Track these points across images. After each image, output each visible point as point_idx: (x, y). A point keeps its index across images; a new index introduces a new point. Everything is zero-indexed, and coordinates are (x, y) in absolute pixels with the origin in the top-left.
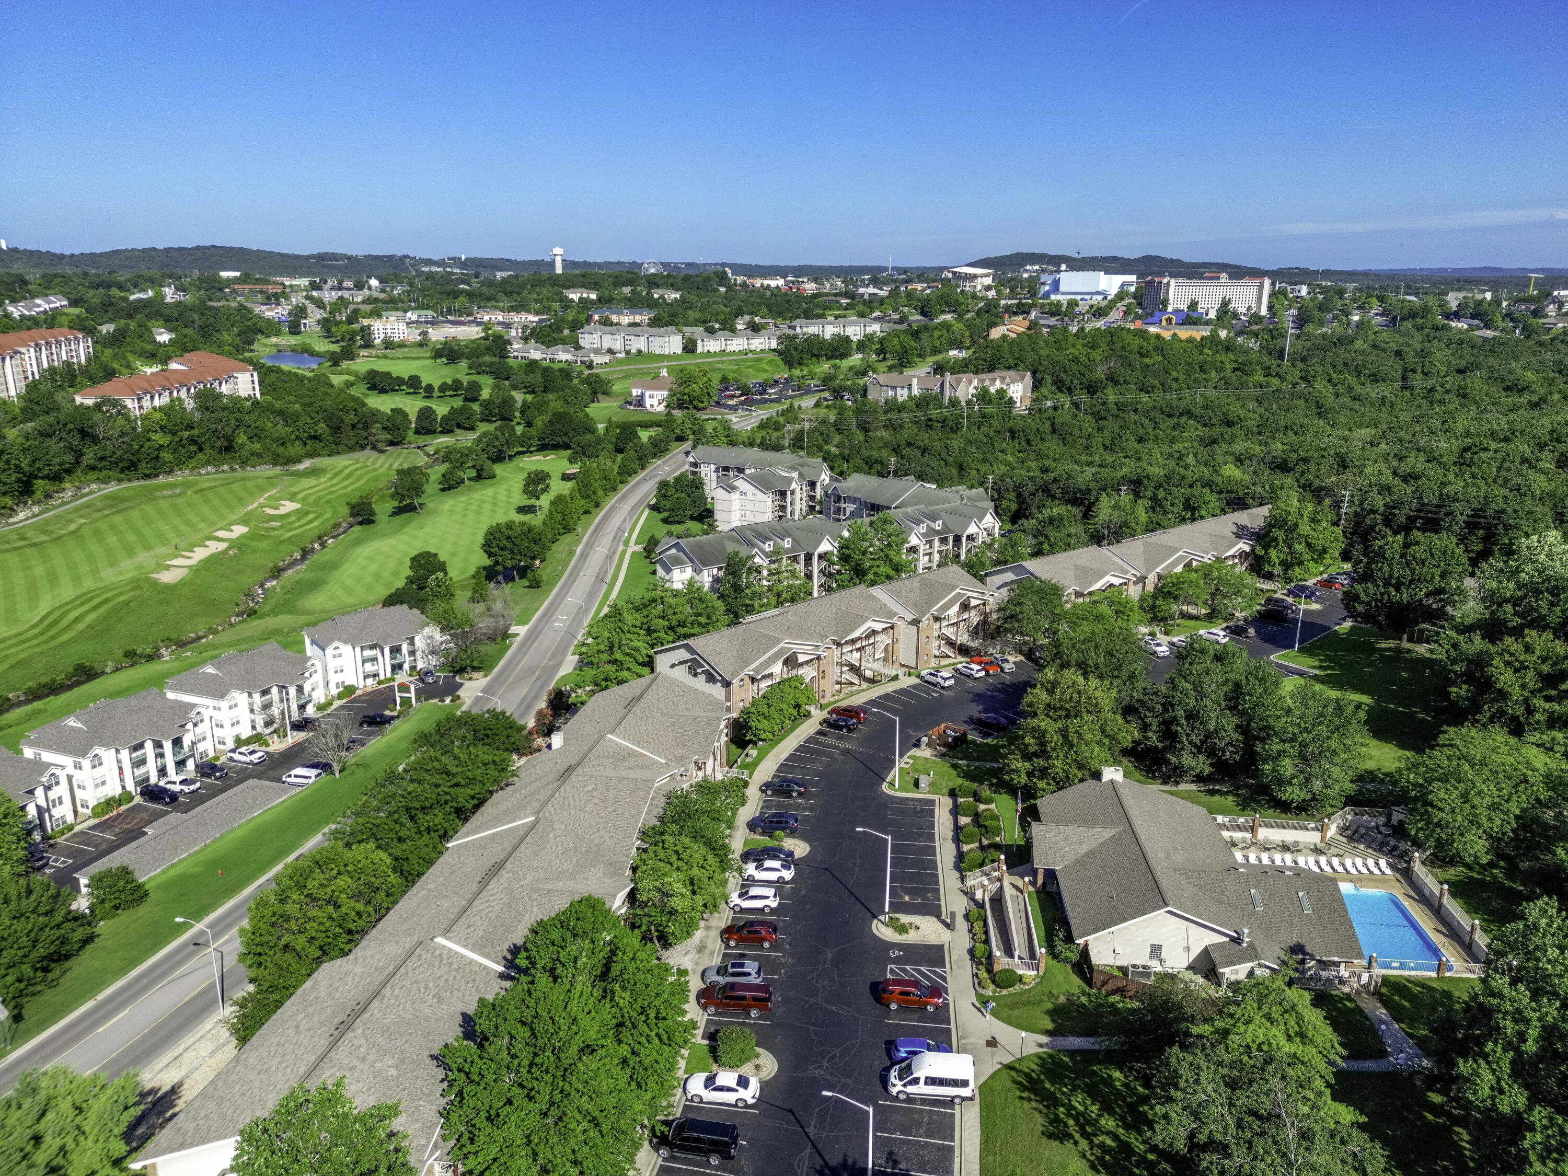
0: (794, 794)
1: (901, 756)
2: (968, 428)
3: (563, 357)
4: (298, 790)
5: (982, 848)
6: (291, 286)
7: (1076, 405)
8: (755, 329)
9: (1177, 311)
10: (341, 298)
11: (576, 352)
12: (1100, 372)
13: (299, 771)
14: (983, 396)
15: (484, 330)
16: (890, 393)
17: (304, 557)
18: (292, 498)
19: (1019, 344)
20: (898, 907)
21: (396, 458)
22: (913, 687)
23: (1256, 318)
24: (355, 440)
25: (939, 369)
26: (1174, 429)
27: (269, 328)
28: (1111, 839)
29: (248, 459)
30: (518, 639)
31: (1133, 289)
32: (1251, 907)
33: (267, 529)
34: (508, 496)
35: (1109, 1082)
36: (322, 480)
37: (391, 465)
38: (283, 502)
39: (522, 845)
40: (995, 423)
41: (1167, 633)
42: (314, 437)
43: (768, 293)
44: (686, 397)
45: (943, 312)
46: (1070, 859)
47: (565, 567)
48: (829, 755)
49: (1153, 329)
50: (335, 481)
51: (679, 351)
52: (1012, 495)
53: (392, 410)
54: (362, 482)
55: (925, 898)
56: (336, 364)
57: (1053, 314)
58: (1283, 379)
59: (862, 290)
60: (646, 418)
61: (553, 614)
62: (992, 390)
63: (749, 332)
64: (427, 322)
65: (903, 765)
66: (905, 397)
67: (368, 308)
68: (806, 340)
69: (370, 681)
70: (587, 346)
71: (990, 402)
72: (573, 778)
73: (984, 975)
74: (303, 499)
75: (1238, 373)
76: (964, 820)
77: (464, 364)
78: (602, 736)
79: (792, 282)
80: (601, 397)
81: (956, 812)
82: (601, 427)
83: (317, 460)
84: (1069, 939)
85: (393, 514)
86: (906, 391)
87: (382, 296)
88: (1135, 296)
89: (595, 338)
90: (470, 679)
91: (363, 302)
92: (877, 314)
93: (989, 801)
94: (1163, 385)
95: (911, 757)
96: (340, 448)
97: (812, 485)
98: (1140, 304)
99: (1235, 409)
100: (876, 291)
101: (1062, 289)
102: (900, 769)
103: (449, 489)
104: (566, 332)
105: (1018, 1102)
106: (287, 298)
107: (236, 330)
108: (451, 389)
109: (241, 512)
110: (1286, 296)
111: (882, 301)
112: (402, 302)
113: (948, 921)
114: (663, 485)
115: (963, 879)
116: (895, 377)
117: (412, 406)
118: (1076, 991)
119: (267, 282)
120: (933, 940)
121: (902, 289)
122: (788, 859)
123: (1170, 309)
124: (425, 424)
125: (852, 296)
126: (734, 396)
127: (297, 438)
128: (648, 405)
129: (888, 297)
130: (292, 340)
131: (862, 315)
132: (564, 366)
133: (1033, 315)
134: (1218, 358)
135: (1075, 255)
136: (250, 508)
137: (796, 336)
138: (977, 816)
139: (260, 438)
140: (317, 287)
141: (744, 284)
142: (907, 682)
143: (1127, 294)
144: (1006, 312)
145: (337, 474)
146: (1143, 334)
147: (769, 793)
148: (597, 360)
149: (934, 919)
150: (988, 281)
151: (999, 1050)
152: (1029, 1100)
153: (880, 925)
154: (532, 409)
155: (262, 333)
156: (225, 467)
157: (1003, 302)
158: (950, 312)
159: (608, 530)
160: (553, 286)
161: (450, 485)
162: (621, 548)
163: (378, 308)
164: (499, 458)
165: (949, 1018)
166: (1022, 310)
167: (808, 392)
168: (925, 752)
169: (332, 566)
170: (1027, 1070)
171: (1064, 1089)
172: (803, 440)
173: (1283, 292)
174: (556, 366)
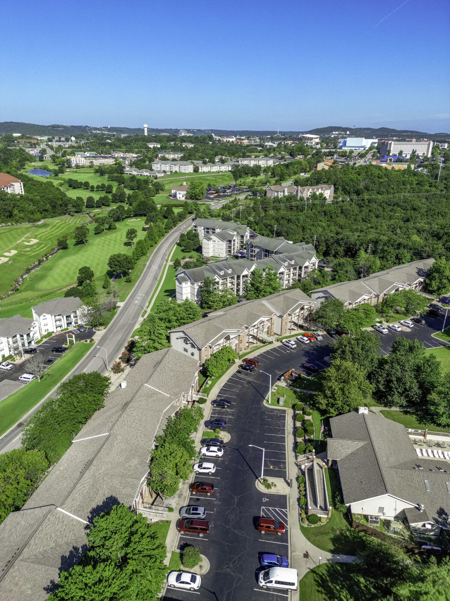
0: (226, 407)
1: (272, 385)
2: (307, 210)
3: (145, 174)
4: (24, 385)
5: (305, 440)
6: (41, 140)
7: (352, 200)
8: (223, 162)
9: (394, 155)
10: (60, 146)
11: (151, 172)
12: (361, 186)
13: (25, 375)
14: (314, 196)
15: (115, 161)
16: (276, 194)
17: (39, 264)
18: (35, 237)
19: (329, 173)
20: (268, 473)
21: (78, 219)
22: (279, 347)
23: (426, 158)
24: (61, 211)
25: (297, 183)
26: (391, 211)
27: (31, 159)
28: (362, 447)
29: (18, 220)
30: (120, 309)
31: (376, 145)
32: (424, 489)
33: (25, 252)
34: (121, 238)
35: (358, 583)
36: (48, 229)
37: (76, 222)
38: (32, 239)
39: (102, 450)
40: (318, 207)
41: (387, 322)
42: (45, 210)
43: (229, 144)
44: (193, 195)
45: (299, 154)
46: (344, 456)
47: (141, 273)
48: (242, 384)
49: (384, 165)
50: (53, 230)
51: (192, 171)
52: (324, 244)
53: (77, 198)
54: (64, 230)
55: (280, 468)
56: (56, 175)
57: (343, 156)
58: (437, 188)
59: (266, 144)
60: (177, 203)
61: (135, 296)
62: (318, 193)
63: (220, 163)
64: (93, 157)
65: (273, 391)
66: (282, 196)
67: (69, 150)
68: (243, 167)
69: (59, 329)
70: (155, 169)
71: (316, 199)
72: (128, 410)
73: (304, 516)
74: (40, 238)
75: (419, 185)
76: (298, 424)
77: (106, 176)
78: (142, 385)
79: (239, 139)
80: (160, 191)
81: (295, 417)
82: (159, 206)
83: (46, 220)
84: (342, 502)
85: (76, 245)
86: (282, 193)
87: (76, 145)
88: (377, 148)
89: (158, 165)
90: (99, 330)
91: (69, 148)
92: (272, 155)
93: (309, 414)
94: (387, 191)
95: (276, 386)
96: (56, 214)
97: (242, 237)
98: (379, 152)
99: (417, 203)
100: (272, 144)
101: (347, 145)
102: (272, 392)
103: (98, 233)
104: (147, 163)
105: (317, 594)
106: (39, 145)
107: (18, 160)
108: (101, 188)
109: (15, 244)
110: (439, 148)
111: (274, 149)
112: (84, 147)
113: (289, 481)
114: (182, 236)
115: (296, 457)
116: (277, 187)
117: (84, 194)
118: (344, 528)
119: (31, 138)
120: (282, 493)
121: (283, 143)
122: (221, 445)
123: (391, 154)
124: (90, 204)
125: (262, 146)
126: (213, 193)
127: (38, 211)
128: (178, 197)
129: (277, 147)
130: (40, 164)
131: (266, 156)
132: (145, 178)
133: (335, 156)
134: (410, 179)
135: (353, 128)
136: (18, 242)
137: (239, 165)
138: (304, 422)
139: (23, 211)
140: (51, 141)
141: (219, 140)
142: (277, 344)
143: (374, 147)
144: (324, 155)
145: (54, 226)
146: (380, 168)
147: (215, 405)
148: (159, 175)
149: (282, 480)
150: (317, 140)
151: (309, 560)
152: (322, 593)
153: (259, 483)
154: (132, 198)
155: (28, 160)
156: (9, 224)
157: (323, 150)
158: (302, 154)
159: (160, 254)
160: (143, 141)
161: (98, 232)
162: (165, 263)
163: (75, 150)
164: (118, 220)
165: (287, 539)
166: (331, 154)
167: (243, 192)
168: (282, 384)
169: (50, 269)
170: (321, 574)
171: (338, 588)
172: (239, 215)
173: (437, 147)
174: (142, 178)
